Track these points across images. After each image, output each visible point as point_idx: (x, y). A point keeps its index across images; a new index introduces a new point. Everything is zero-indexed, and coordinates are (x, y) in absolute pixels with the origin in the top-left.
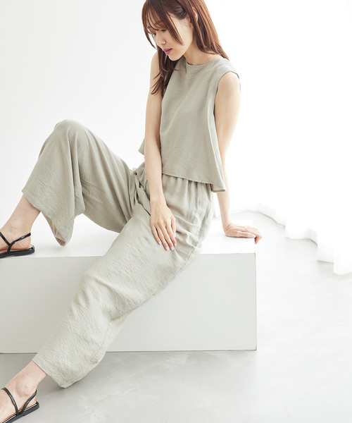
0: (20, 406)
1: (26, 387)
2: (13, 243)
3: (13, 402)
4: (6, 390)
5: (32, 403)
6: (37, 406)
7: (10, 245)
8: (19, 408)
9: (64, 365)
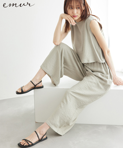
0: (40, 138)
1: (43, 131)
2: (36, 85)
3: (38, 136)
4: (35, 132)
5: (45, 137)
6: (46, 138)
7: (35, 86)
8: (40, 139)
9: (57, 124)
